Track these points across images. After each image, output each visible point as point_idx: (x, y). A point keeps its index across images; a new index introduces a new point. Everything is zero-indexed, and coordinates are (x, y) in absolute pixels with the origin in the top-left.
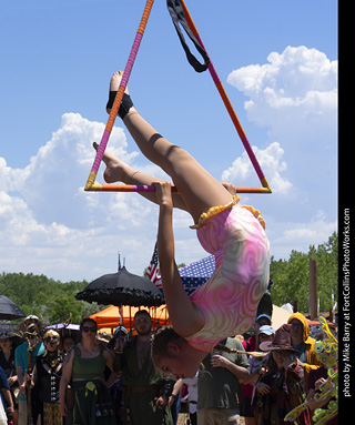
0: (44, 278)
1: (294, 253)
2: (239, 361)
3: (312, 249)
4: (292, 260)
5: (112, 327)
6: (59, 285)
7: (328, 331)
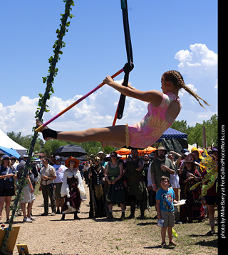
1: (197, 124)
2: (171, 167)
3: (204, 122)
5: (126, 155)
7: (207, 154)
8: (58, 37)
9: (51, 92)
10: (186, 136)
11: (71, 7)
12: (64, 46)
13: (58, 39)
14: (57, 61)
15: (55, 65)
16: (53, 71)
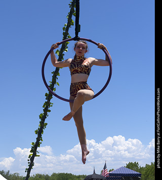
0: (71, 174)
1: (146, 165)
4: (146, 167)
6: (75, 176)
8: (46, 99)
9: (40, 141)
10: (140, 175)
11: (57, 77)
12: (52, 106)
13: (47, 101)
14: (46, 118)
15: (44, 121)
16: (43, 125)
